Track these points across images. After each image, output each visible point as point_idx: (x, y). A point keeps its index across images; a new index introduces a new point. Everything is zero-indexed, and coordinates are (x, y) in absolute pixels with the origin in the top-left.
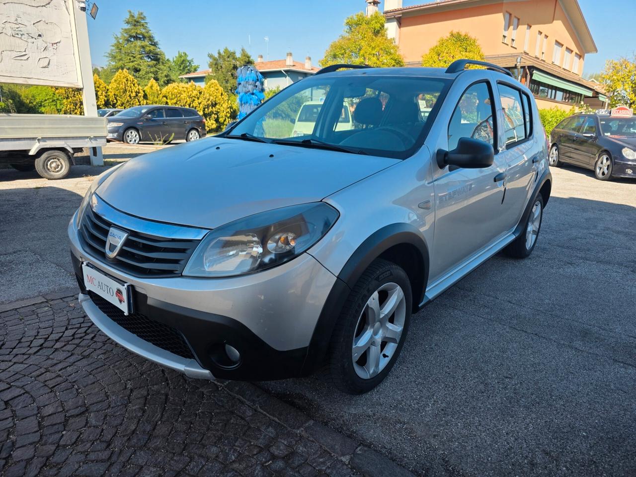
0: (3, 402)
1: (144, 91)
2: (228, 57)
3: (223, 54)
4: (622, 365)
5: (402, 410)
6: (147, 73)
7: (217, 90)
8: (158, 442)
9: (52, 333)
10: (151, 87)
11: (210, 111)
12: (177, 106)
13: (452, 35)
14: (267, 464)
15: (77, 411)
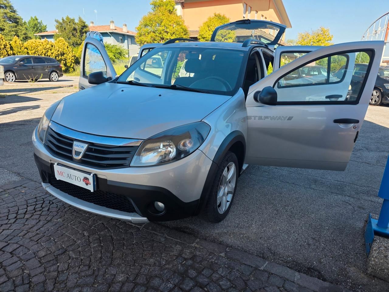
0: (9, 253)
1: (10, 45)
2: (70, 23)
3: (66, 20)
4: (335, 194)
5: (241, 228)
6: (10, 31)
7: (64, 44)
8: (118, 261)
9: (19, 210)
10: (15, 42)
11: (59, 58)
12: (36, 55)
13: (216, 15)
14: (183, 263)
15: (60, 252)
